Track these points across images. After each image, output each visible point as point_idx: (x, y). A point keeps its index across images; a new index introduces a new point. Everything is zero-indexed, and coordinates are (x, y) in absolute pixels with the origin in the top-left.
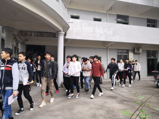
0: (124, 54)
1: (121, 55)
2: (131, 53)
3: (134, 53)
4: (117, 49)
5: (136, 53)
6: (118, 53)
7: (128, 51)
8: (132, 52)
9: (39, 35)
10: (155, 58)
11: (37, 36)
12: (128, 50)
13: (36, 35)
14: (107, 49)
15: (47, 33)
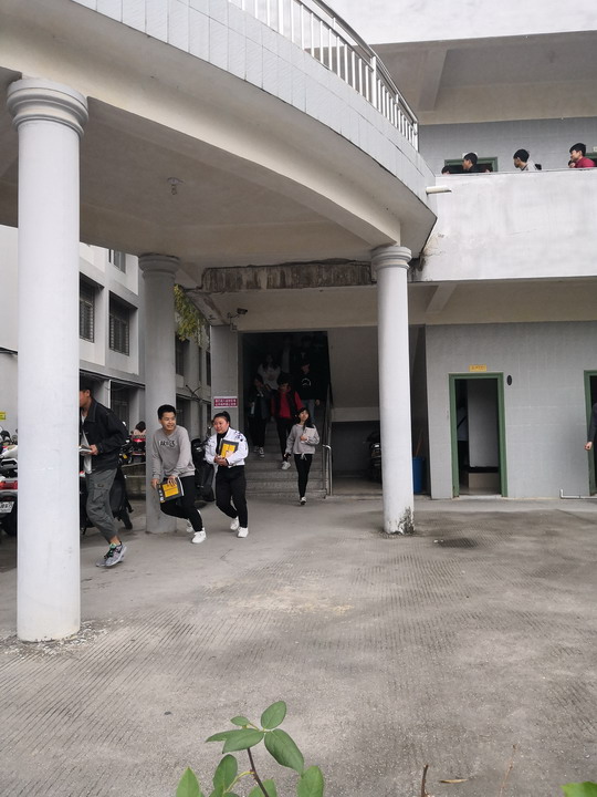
9: (289, 281)
11: (283, 285)
13: (278, 282)
15: (329, 263)
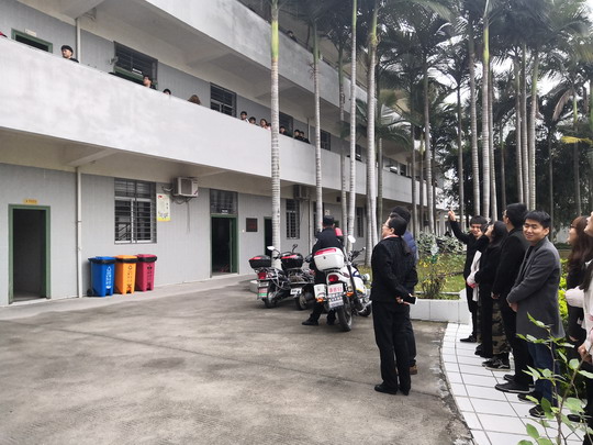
0: (138, 200)
1: (130, 203)
2: (164, 196)
3: (174, 197)
4: (116, 179)
5: (181, 197)
6: (117, 194)
7: (151, 189)
8: (165, 192)
10: (231, 216)
12: (154, 184)
14: (76, 174)
